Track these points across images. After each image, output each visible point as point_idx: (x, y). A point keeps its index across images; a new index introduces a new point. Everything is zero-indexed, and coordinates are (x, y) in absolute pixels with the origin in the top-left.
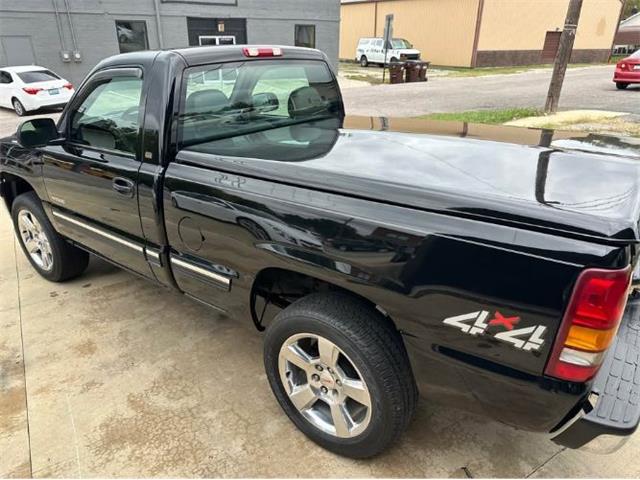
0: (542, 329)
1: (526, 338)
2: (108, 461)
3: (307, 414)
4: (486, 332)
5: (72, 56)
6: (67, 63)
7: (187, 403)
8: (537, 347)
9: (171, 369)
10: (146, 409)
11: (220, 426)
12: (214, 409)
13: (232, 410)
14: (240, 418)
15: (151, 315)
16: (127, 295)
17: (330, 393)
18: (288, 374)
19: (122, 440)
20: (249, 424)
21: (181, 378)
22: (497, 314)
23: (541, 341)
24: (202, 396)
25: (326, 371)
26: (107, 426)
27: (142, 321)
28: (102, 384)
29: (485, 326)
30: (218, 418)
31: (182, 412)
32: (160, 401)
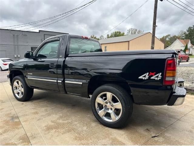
0: (161, 74)
1: (157, 77)
2: (49, 132)
3: (103, 118)
4: (149, 78)
5: (17, 56)
6: (15, 58)
7: (68, 121)
8: (160, 78)
9: (62, 115)
10: (57, 123)
11: (79, 125)
12: (76, 122)
13: (81, 122)
14: (84, 123)
15: (53, 106)
16: (44, 103)
17: (110, 109)
18: (98, 107)
19: (52, 129)
20: (87, 124)
21: (65, 117)
22: (150, 73)
23: (161, 77)
24: (72, 120)
25: (109, 103)
26: (47, 126)
27: (50, 107)
28: (42, 119)
29: (148, 76)
31: (67, 123)
32: (61, 121)
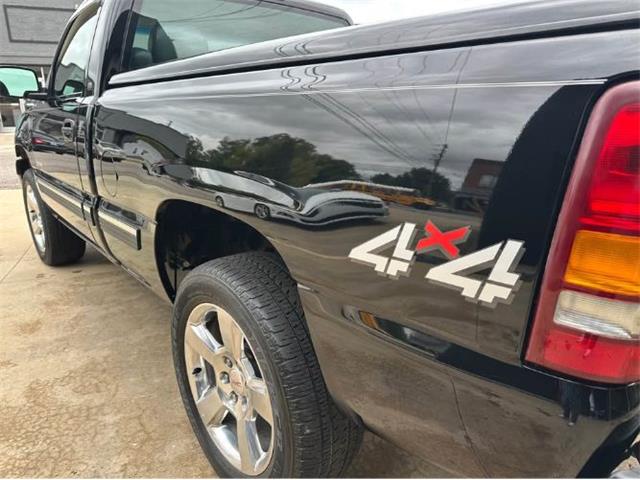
0: (514, 247)
1: (482, 273)
4: (412, 267)
7: (92, 400)
9: (100, 360)
10: (41, 400)
11: (112, 434)
12: (118, 412)
13: (139, 417)
14: (143, 429)
17: (240, 402)
18: (197, 371)
20: (149, 439)
21: (104, 371)
23: (514, 278)
24: (114, 395)
25: (235, 368)
27: (107, 309)
28: (16, 365)
29: (411, 255)
30: (116, 424)
31: (80, 410)
32: (62, 393)
